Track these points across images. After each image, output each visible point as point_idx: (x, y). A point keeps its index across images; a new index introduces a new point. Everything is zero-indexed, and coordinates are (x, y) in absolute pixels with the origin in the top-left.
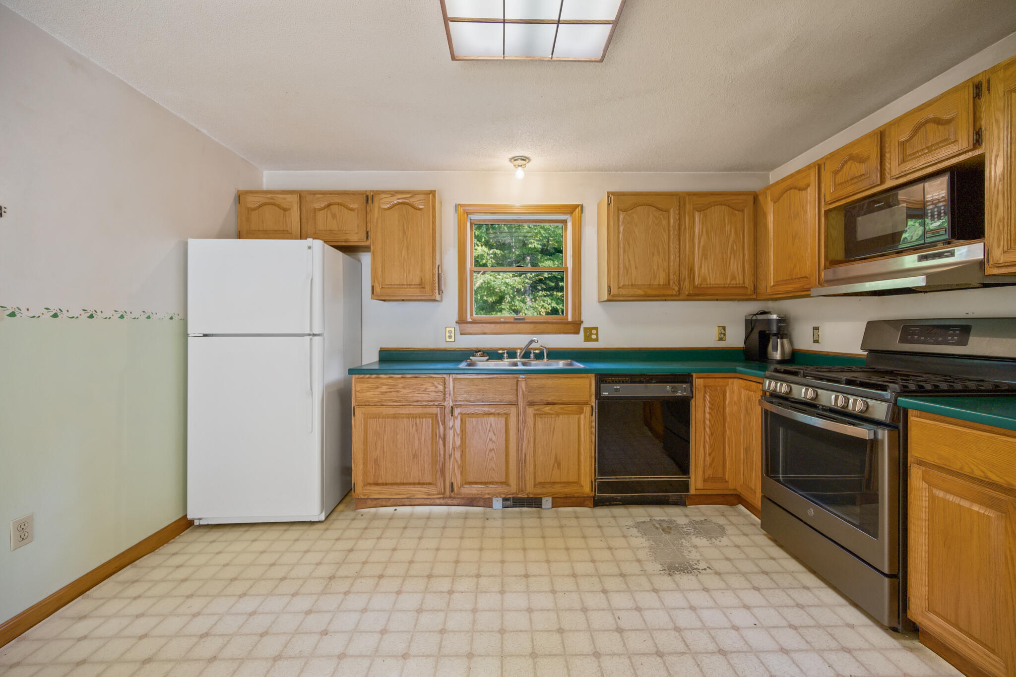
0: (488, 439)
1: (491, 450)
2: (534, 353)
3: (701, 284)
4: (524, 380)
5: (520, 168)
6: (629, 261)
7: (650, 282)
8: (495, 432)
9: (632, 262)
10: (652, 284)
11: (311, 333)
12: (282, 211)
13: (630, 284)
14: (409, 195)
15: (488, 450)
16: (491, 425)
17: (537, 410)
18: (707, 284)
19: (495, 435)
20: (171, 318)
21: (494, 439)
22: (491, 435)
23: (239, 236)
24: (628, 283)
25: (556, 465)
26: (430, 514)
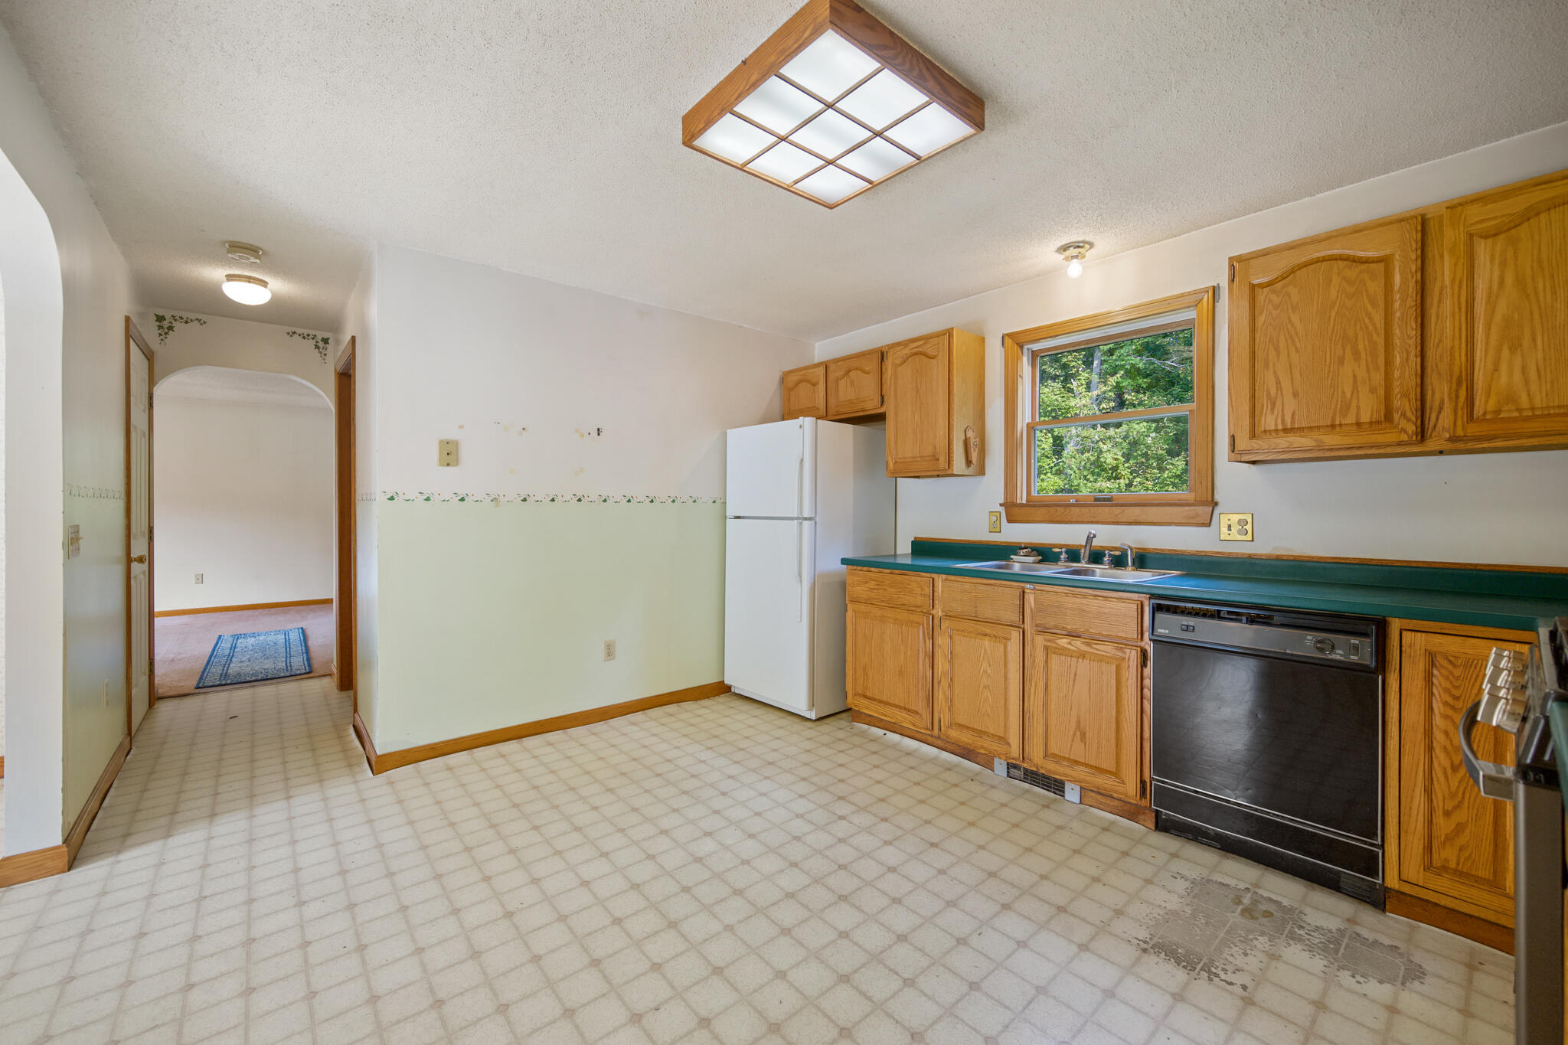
0: (982, 670)
1: (985, 687)
2: (1110, 555)
3: (1498, 412)
4: (1033, 592)
5: (1075, 260)
6: (1278, 382)
7: (1333, 419)
8: (991, 662)
9: (1286, 384)
10: (1337, 423)
11: (800, 516)
12: (812, 387)
13: (1280, 427)
14: (923, 342)
15: (982, 686)
16: (985, 650)
17: (1049, 641)
18: (1519, 410)
19: (990, 665)
20: (714, 502)
21: (989, 671)
22: (985, 665)
23: (783, 419)
24: (1276, 425)
25: (1078, 733)
26: (916, 751)
